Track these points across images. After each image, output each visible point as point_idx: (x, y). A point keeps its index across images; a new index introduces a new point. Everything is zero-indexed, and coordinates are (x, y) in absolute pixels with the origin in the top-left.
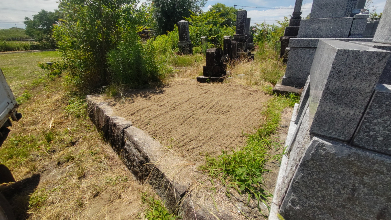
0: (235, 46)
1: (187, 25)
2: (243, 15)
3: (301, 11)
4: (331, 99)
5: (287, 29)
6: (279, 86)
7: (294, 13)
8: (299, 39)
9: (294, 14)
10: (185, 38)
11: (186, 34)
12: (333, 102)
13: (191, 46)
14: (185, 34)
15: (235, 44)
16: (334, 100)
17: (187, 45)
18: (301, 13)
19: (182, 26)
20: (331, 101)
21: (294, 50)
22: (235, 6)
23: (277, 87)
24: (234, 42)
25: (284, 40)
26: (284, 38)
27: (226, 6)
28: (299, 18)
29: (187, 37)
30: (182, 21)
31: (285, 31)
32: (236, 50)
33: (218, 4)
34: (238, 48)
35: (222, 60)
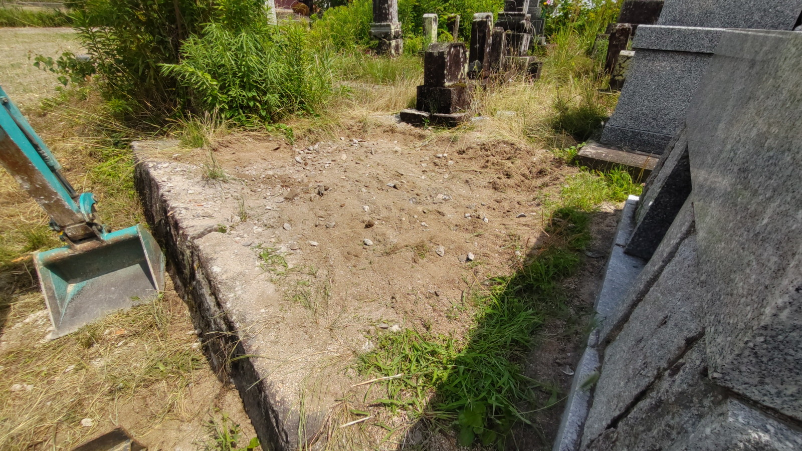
0: (498, 39)
5: (628, 5)
8: (663, 26)
13: (400, 35)
17: (391, 32)
21: (645, 57)
23: (589, 150)
24: (498, 29)
25: (618, 31)
26: (617, 27)
31: (621, 10)
32: (502, 50)
34: (505, 46)
35: (462, 74)
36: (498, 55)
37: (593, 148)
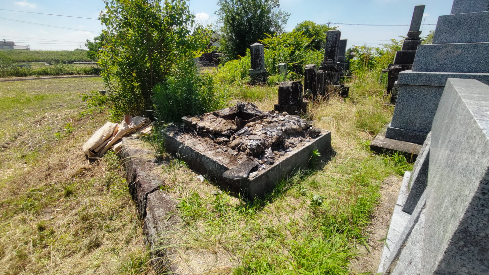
1: (262, 49)
2: (335, 36)
3: (420, 30)
4: (473, 255)
5: (399, 54)
6: (380, 140)
7: (409, 32)
8: (415, 72)
9: (410, 34)
10: (258, 64)
11: (260, 60)
12: (478, 262)
13: (266, 74)
14: (258, 60)
15: (322, 74)
16: (481, 260)
17: (261, 73)
18: (420, 32)
19: (255, 50)
20: (474, 258)
21: (406, 89)
22: (329, 23)
23: (378, 142)
24: (320, 72)
25: (393, 70)
26: (393, 67)
27: (316, 24)
28: (416, 39)
29: (260, 64)
30: (256, 44)
31: (395, 56)
32: (323, 83)
33: (305, 22)
34: (325, 80)
35: (300, 98)
36: (321, 85)
37: (381, 141)
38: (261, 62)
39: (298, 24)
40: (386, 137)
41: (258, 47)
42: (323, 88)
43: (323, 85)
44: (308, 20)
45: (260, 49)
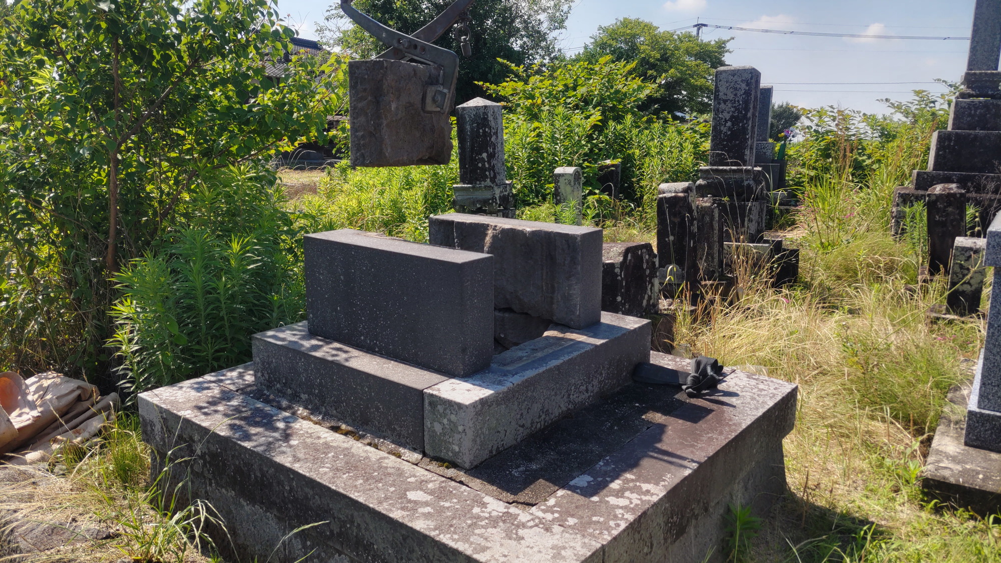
0: (707, 219)
1: (495, 119)
2: (744, 86)
5: (944, 140)
9: (970, 80)
10: (484, 169)
11: (492, 156)
13: (510, 203)
14: (485, 155)
15: (710, 209)
17: (494, 198)
19: (473, 122)
22: (699, 26)
23: (946, 463)
24: (706, 202)
25: (940, 198)
26: (937, 189)
27: (661, 31)
29: (492, 168)
30: (477, 102)
31: (933, 148)
32: (716, 239)
33: (626, 23)
34: (721, 229)
35: (650, 298)
36: (710, 248)
37: (954, 459)
38: (494, 162)
39: (600, 28)
40: (966, 444)
41: (485, 113)
42: (716, 255)
43: (716, 248)
44: (633, 17)
45: (491, 118)
